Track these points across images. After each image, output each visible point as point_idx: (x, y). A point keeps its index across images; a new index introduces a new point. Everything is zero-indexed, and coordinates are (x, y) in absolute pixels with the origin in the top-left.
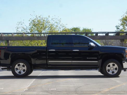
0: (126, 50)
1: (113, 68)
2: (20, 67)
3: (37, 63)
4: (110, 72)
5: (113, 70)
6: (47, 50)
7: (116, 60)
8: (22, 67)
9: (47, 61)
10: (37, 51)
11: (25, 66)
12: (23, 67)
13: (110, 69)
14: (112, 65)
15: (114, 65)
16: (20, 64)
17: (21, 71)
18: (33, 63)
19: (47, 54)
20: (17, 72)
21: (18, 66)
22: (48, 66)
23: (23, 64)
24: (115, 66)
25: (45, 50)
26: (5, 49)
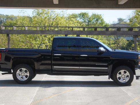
0: (139, 56)
1: (125, 76)
2: (22, 72)
3: (40, 69)
4: (121, 79)
5: (124, 77)
6: (52, 54)
7: (128, 67)
8: (24, 73)
9: (52, 66)
10: (41, 55)
11: (27, 72)
12: (26, 72)
13: (121, 77)
14: (123, 72)
15: (125, 72)
16: (22, 70)
17: (23, 77)
18: (36, 68)
19: (52, 57)
20: (19, 78)
21: (20, 72)
22: (53, 72)
23: (25, 69)
24: (126, 74)
25: (50, 54)
26: (6, 52)
